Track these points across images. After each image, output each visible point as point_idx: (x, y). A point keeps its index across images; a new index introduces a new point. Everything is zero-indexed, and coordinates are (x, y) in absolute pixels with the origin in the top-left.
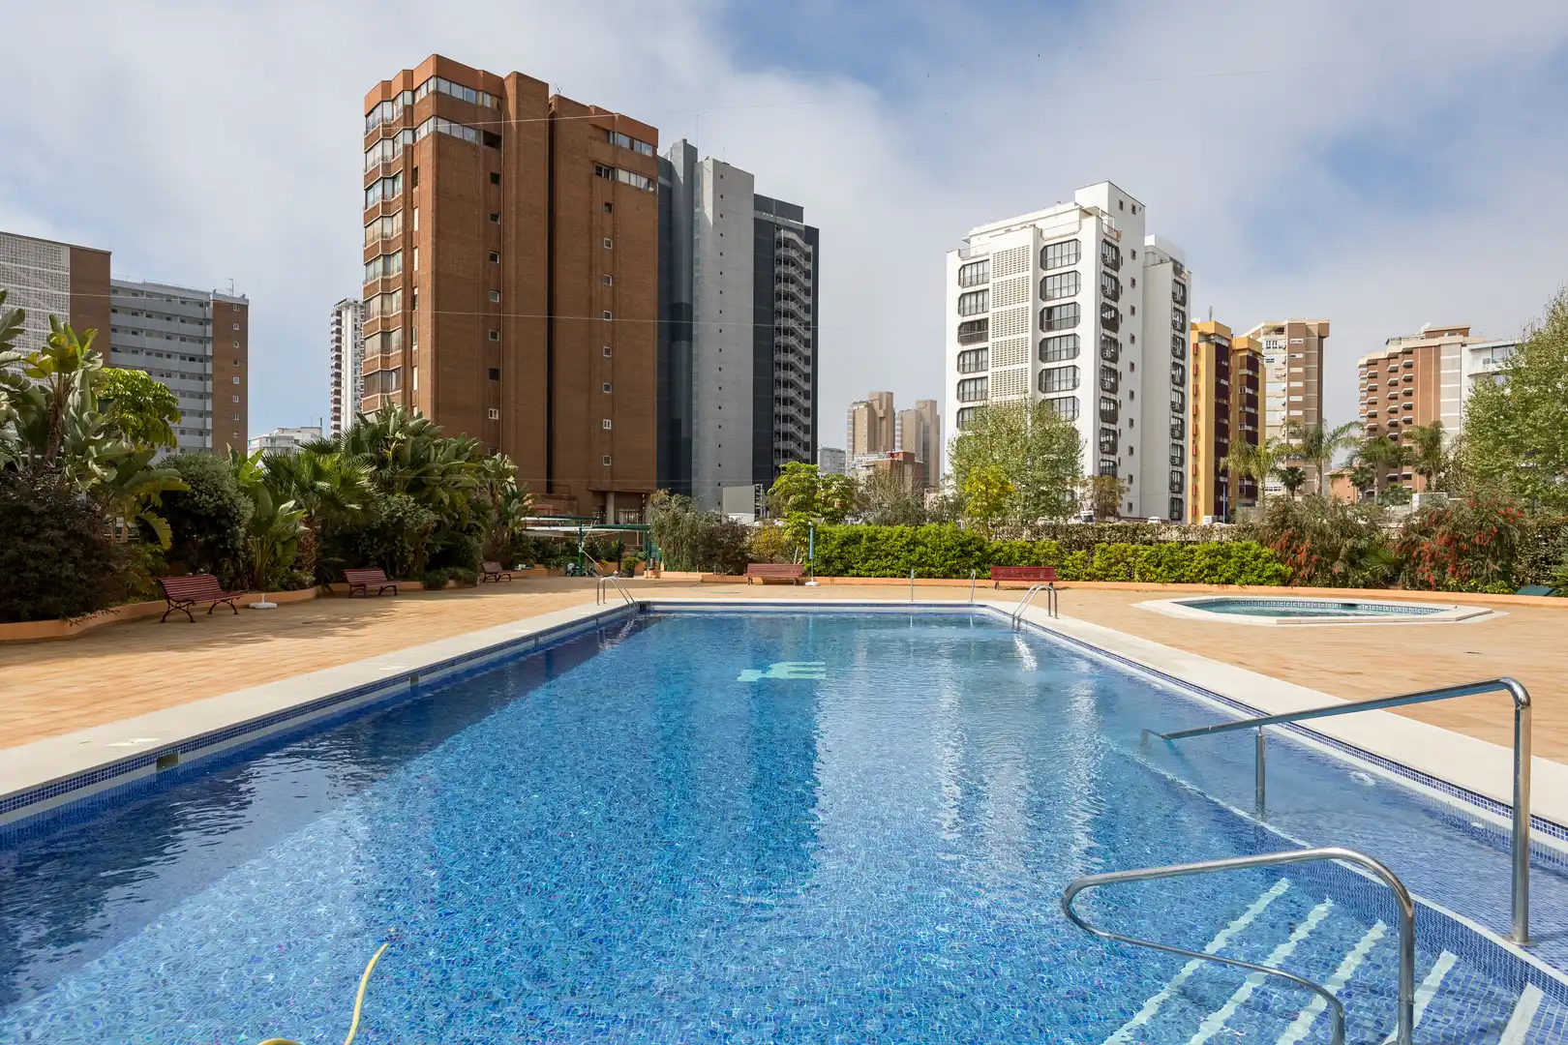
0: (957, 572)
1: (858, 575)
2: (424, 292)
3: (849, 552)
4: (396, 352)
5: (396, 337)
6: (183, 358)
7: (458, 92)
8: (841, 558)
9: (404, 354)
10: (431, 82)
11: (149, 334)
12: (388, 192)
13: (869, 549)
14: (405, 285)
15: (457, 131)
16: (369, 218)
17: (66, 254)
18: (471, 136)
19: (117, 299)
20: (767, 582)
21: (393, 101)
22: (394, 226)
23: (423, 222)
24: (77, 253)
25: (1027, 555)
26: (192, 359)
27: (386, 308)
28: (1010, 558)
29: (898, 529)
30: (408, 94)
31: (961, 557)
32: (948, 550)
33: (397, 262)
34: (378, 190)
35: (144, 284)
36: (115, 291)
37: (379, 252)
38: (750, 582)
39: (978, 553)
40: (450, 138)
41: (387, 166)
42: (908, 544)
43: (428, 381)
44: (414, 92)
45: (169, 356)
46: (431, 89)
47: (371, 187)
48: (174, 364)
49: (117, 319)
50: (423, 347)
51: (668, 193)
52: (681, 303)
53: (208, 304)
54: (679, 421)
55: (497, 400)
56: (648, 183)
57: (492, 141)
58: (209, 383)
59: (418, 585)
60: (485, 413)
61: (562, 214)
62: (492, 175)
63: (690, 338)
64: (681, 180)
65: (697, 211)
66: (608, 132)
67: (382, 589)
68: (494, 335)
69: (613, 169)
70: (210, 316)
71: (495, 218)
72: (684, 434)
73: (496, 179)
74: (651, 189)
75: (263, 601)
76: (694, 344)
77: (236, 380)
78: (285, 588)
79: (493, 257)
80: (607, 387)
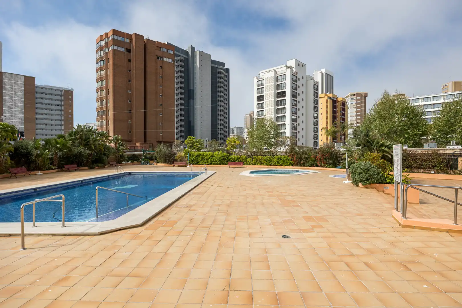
0: (222, 163)
1: (200, 164)
2: (111, 90)
3: (198, 159)
4: (104, 106)
5: (104, 102)
6: (56, 105)
7: (119, 38)
8: (196, 160)
9: (106, 106)
10: (112, 36)
11: (46, 99)
12: (102, 64)
13: (202, 158)
14: (106, 89)
15: (119, 49)
16: (98, 71)
17: (23, 78)
18: (123, 50)
19: (37, 90)
20: (178, 166)
21: (103, 41)
22: (103, 73)
23: (110, 72)
24: (26, 77)
25: (238, 159)
26: (58, 106)
27: (102, 94)
28: (234, 160)
29: (209, 153)
30: (107, 39)
31: (223, 159)
32: (220, 158)
33: (104, 83)
34: (99, 64)
35: (45, 86)
36: (37, 87)
37: (99, 80)
38: (174, 166)
39: (227, 159)
40: (117, 50)
41: (102, 58)
42: (211, 157)
43: (112, 113)
44: (108, 38)
45: (52, 105)
46: (112, 38)
47: (98, 63)
48: (53, 107)
49: (38, 95)
50: (111, 105)
51: (187, 60)
52: (191, 90)
53: (62, 91)
54: (191, 121)
55: (131, 118)
56: (172, 61)
57: (129, 51)
58: (63, 112)
59: (87, 168)
60: (127, 121)
61: (148, 69)
62: (129, 60)
63: (193, 99)
64: (191, 56)
65: (195, 64)
66: (161, 48)
67: (76, 169)
68: (130, 101)
69: (162, 57)
70: (63, 94)
71: (130, 71)
72: (192, 124)
73: (130, 61)
74: (173, 62)
75: (39, 173)
76: (195, 100)
77: (70, 111)
78: (47, 170)
79: (130, 81)
80: (161, 114)
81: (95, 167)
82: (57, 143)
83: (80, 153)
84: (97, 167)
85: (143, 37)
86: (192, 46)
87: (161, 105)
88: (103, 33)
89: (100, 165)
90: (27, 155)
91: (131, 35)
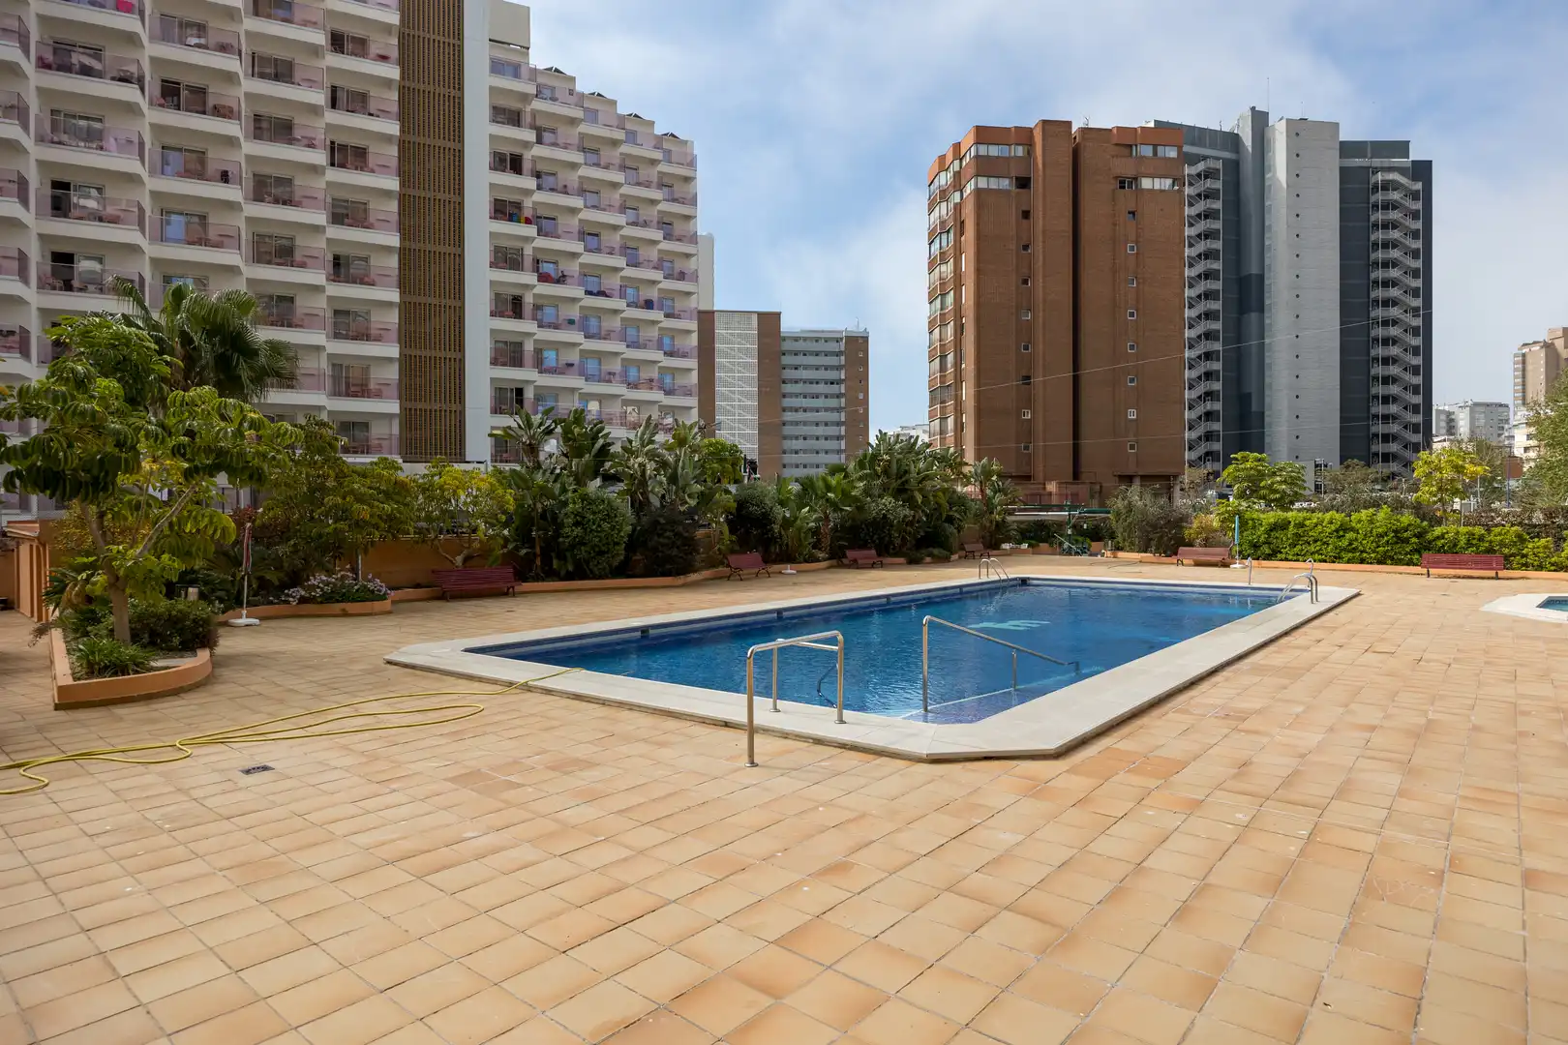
0: (1392, 559)
1: (1287, 560)
2: (969, 322)
3: (1277, 538)
4: (950, 370)
5: (950, 358)
6: (826, 383)
7: (994, 151)
8: (1269, 543)
9: (956, 370)
10: (972, 149)
11: (806, 367)
12: (944, 244)
13: (1297, 535)
14: (955, 317)
15: (994, 184)
16: (932, 266)
17: (755, 319)
18: (1005, 184)
19: (787, 346)
20: (1198, 564)
21: (946, 170)
22: (947, 269)
23: (967, 263)
24: (761, 315)
25: (1474, 542)
26: (832, 383)
27: (943, 337)
28: (1455, 545)
29: (1328, 516)
30: (957, 162)
31: (1397, 543)
32: (1381, 536)
33: (950, 298)
34: (936, 246)
35: (803, 331)
36: (784, 339)
37: (936, 293)
38: (1180, 563)
39: (1414, 540)
40: (988, 191)
41: (943, 223)
42: (1337, 531)
43: (972, 391)
44: (961, 160)
45: (817, 383)
46: (972, 155)
47: (932, 242)
48: (821, 388)
49: (786, 360)
50: (969, 366)
51: (1234, 167)
52: (1250, 275)
53: (842, 339)
54: (1250, 395)
55: (1028, 402)
56: (1174, 182)
57: (1023, 183)
58: (843, 400)
59: (902, 560)
60: (1019, 414)
61: (1086, 230)
62: (1024, 212)
63: (1261, 309)
64: (1250, 149)
65: (1267, 176)
66: (1131, 146)
67: (874, 563)
68: (1026, 348)
69: (1136, 179)
70: (843, 349)
71: (1026, 247)
72: (1254, 408)
73: (1026, 215)
74: (1176, 188)
75: (789, 569)
76: (1266, 315)
77: (861, 396)
78: (806, 561)
79: (1025, 282)
80: (1132, 380)
81: (922, 559)
82: (829, 488)
83: (885, 515)
84: (928, 559)
85: (1069, 124)
86: (1253, 109)
87: (1132, 347)
88: (946, 148)
89: (936, 551)
90: (765, 520)
91: (1030, 130)
